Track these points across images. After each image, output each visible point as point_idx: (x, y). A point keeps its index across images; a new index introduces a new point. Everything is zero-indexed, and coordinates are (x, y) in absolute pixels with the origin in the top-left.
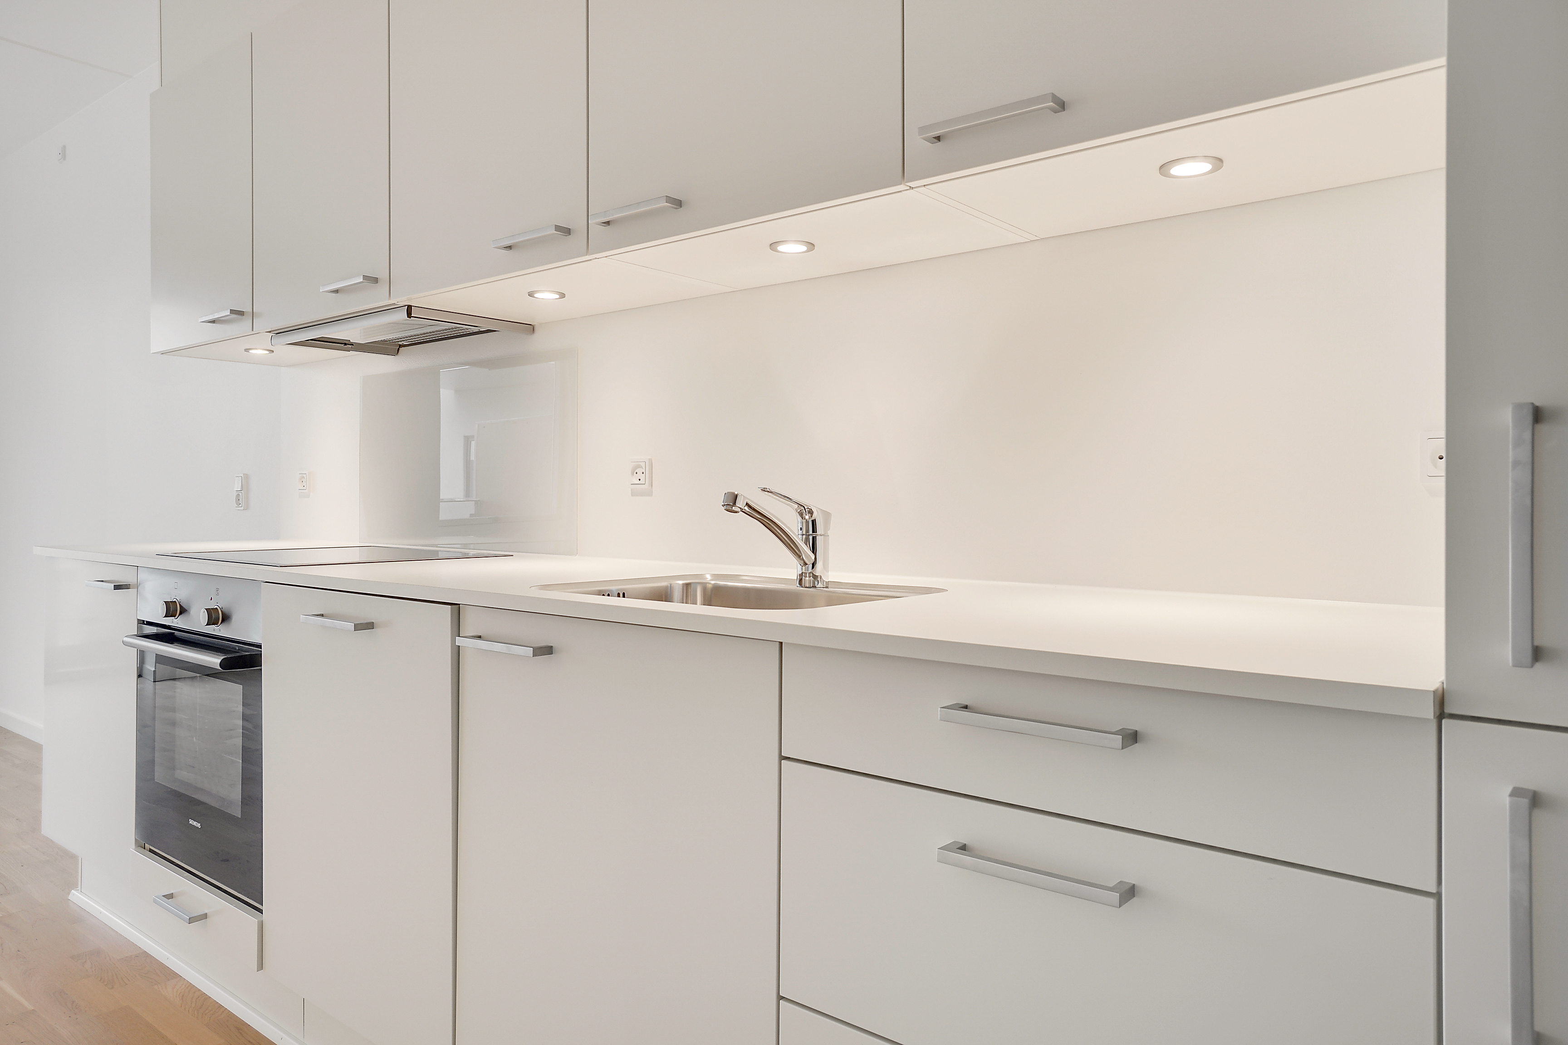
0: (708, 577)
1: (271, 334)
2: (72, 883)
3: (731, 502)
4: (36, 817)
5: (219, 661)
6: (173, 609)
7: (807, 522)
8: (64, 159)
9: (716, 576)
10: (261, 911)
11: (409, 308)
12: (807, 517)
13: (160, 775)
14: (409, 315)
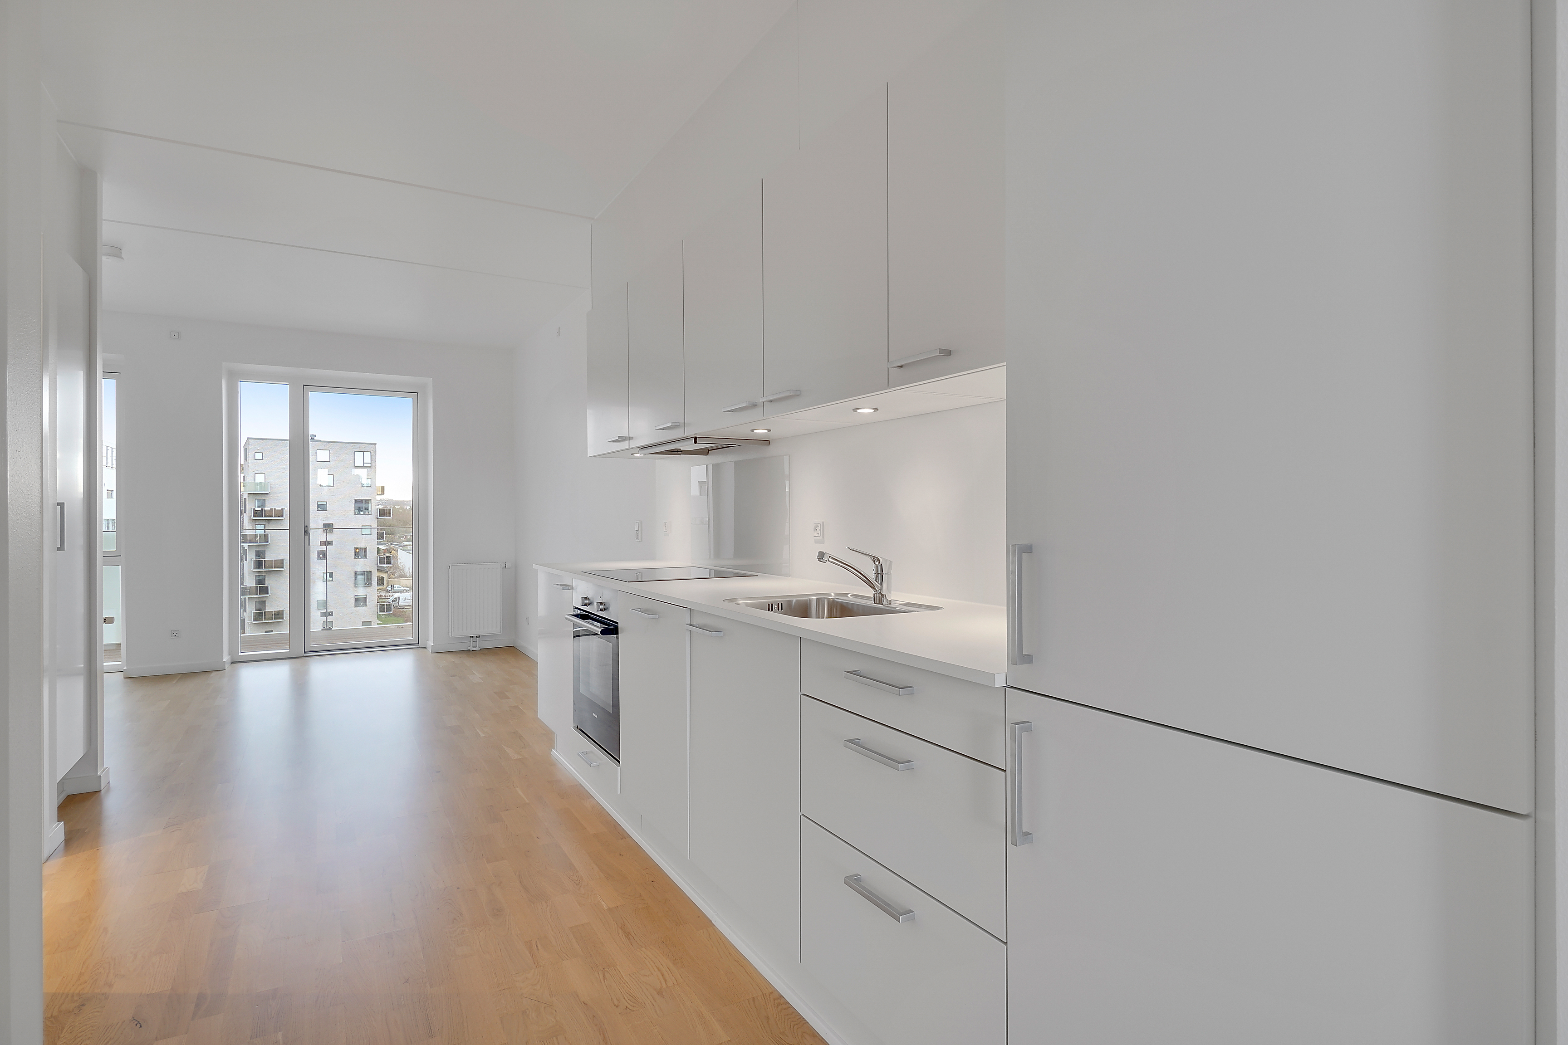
0: (833, 594)
1: (638, 449)
2: (552, 746)
3: (821, 556)
4: (536, 712)
5: (600, 630)
6: (587, 601)
7: (877, 567)
8: (560, 335)
9: (836, 594)
10: (619, 762)
11: (696, 438)
12: (877, 563)
13: (582, 690)
14: (696, 442)
